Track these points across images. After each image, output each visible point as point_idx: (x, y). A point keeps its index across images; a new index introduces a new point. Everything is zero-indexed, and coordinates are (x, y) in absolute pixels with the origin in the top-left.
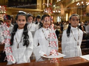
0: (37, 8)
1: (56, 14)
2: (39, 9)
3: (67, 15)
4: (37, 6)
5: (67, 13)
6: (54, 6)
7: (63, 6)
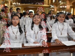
0: (44, 4)
1: (63, 9)
2: (46, 5)
3: (72, 9)
4: (45, 2)
5: (72, 8)
6: (60, 2)
7: (69, 2)
